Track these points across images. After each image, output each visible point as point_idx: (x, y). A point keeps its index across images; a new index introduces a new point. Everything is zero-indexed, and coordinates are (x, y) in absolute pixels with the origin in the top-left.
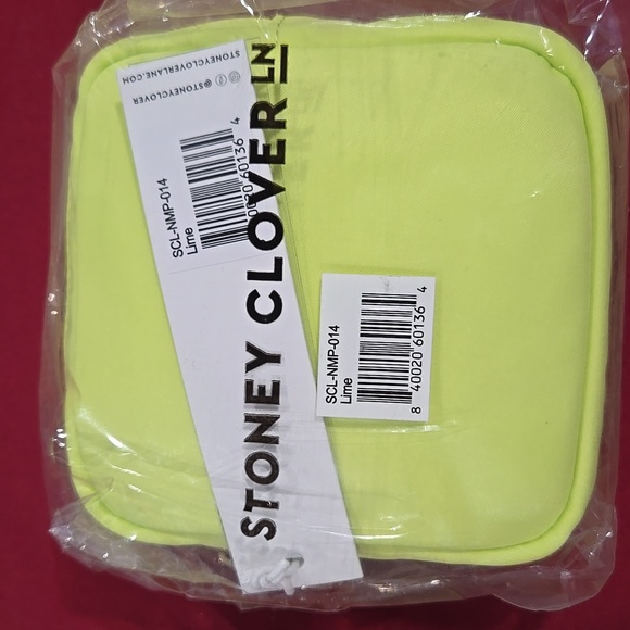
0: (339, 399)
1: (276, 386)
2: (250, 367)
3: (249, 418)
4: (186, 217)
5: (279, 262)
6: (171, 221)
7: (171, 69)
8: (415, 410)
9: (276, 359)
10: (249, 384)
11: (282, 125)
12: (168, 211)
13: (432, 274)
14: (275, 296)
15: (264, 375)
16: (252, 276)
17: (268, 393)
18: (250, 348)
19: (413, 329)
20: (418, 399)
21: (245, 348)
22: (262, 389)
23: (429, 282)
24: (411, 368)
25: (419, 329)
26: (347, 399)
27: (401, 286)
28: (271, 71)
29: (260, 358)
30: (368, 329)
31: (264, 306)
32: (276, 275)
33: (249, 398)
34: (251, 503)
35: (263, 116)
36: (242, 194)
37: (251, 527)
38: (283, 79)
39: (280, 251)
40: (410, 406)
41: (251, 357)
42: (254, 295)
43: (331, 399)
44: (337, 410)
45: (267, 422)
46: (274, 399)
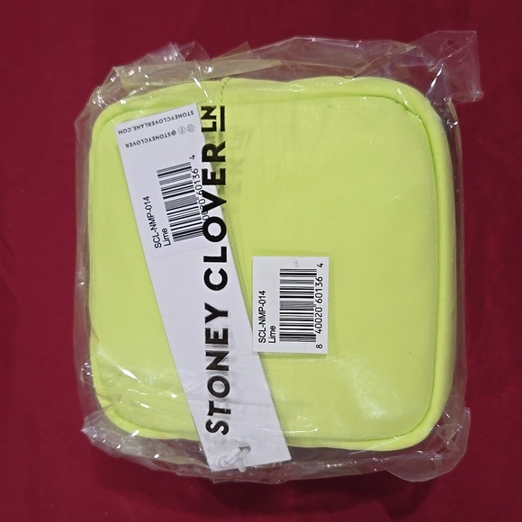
0: (268, 340)
1: (225, 332)
2: (208, 319)
3: (209, 354)
4: (163, 221)
5: (224, 249)
6: (153, 225)
7: (150, 124)
8: (318, 346)
9: (225, 314)
10: (208, 331)
11: (223, 159)
12: (151, 218)
13: (327, 255)
14: (222, 272)
15: (217, 325)
16: (207, 259)
17: (221, 337)
18: (208, 307)
19: (315, 292)
20: (320, 339)
21: (204, 307)
22: (216, 334)
23: (325, 260)
24: (315, 318)
25: (319, 292)
26: (273, 340)
27: (305, 264)
28: (214, 124)
29: (215, 313)
30: (285, 293)
31: (216, 279)
32: (223, 259)
33: (208, 341)
34: (212, 410)
35: (210, 153)
36: (198, 205)
37: (212, 426)
38: (223, 129)
39: (224, 242)
40: (315, 344)
41: (209, 313)
42: (209, 272)
43: (262, 340)
44: (267, 347)
45: (221, 356)
46: (225, 341)
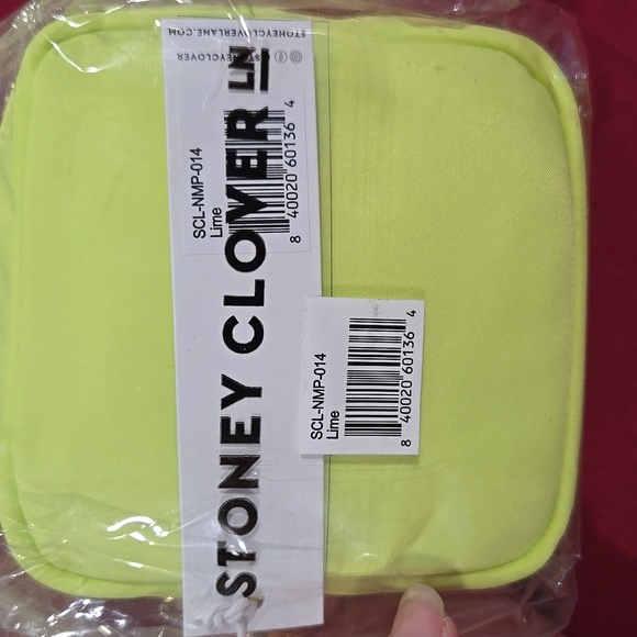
0: (326, 434)
1: (256, 422)
2: (226, 402)
3: (225, 460)
5: (260, 285)
8: (405, 443)
9: (256, 392)
10: (225, 422)
11: (263, 135)
13: (418, 293)
14: (255, 323)
15: (242, 411)
16: (229, 301)
17: (248, 430)
18: (227, 382)
19: (403, 356)
20: (408, 431)
21: (220, 381)
22: (240, 426)
23: (418, 305)
24: (400, 397)
25: (408, 356)
26: (334, 434)
27: (390, 310)
28: (251, 77)
29: (239, 392)
30: (357, 357)
31: (243, 334)
32: (257, 300)
33: (226, 438)
34: (224, 557)
35: (241, 125)
37: (228, 584)
38: (264, 86)
39: (257, 274)
40: (399, 439)
41: (230, 392)
42: (232, 322)
43: (316, 434)
44: (325, 446)
45: (245, 463)
46: (255, 438)
